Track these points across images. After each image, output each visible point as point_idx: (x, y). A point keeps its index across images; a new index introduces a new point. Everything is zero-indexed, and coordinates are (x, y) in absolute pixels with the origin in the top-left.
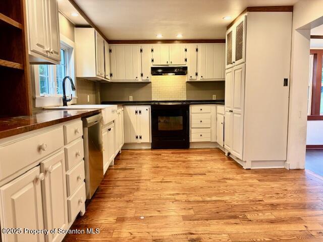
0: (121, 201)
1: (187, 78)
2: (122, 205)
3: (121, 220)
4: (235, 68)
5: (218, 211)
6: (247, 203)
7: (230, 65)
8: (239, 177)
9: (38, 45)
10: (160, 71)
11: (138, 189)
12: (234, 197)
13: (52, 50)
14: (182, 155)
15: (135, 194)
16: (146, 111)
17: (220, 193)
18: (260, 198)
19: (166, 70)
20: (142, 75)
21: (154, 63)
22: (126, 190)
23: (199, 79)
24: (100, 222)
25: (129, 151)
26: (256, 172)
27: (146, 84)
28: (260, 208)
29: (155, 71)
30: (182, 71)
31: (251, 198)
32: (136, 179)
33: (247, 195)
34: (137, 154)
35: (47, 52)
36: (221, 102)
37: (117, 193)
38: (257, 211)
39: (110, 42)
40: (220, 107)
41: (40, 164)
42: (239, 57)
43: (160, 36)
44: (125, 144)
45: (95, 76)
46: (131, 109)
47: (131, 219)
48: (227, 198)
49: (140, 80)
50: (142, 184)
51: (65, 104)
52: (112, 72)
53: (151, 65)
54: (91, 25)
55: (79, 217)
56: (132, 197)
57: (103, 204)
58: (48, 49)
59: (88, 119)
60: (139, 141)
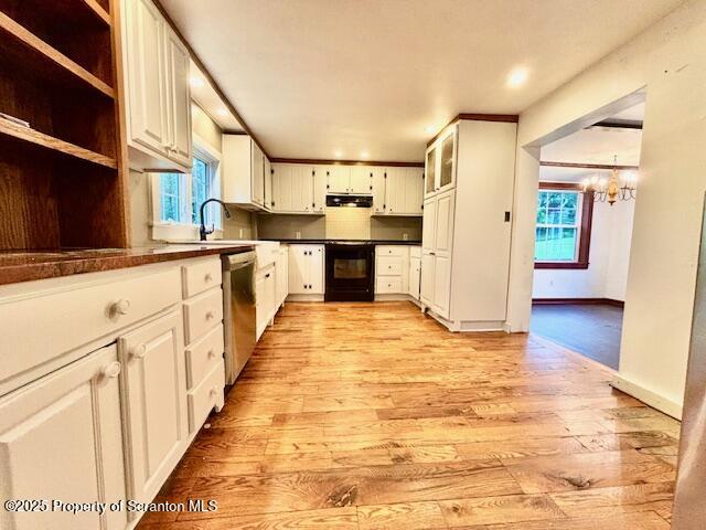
0: (282, 384)
1: (371, 211)
2: (284, 390)
3: (280, 420)
4: (439, 197)
5: (429, 401)
6: (469, 385)
7: (432, 194)
8: (446, 343)
10: (337, 200)
11: (307, 364)
12: (446, 377)
13: (174, 148)
15: (303, 371)
16: (318, 253)
17: (426, 370)
18: (484, 377)
19: (345, 200)
20: (314, 205)
21: (330, 190)
22: (291, 365)
23: (387, 213)
24: (246, 423)
25: (295, 304)
26: (468, 335)
27: (319, 217)
28: (489, 393)
29: (331, 201)
30: (365, 202)
31: (472, 379)
32: (306, 345)
33: (465, 373)
34: (305, 309)
35: (167, 148)
36: (418, 242)
37: (279, 370)
38: (487, 400)
40: (414, 249)
41: (116, 342)
42: (446, 179)
43: (339, 155)
44: (289, 295)
45: (249, 202)
46: (298, 249)
47: (297, 417)
48: (438, 378)
49: (311, 211)
50: (313, 355)
51: (203, 238)
52: (275, 201)
53: (327, 192)
54: (247, 131)
56: (298, 377)
57: (253, 389)
58: (168, 145)
59: (231, 257)
60: (308, 291)
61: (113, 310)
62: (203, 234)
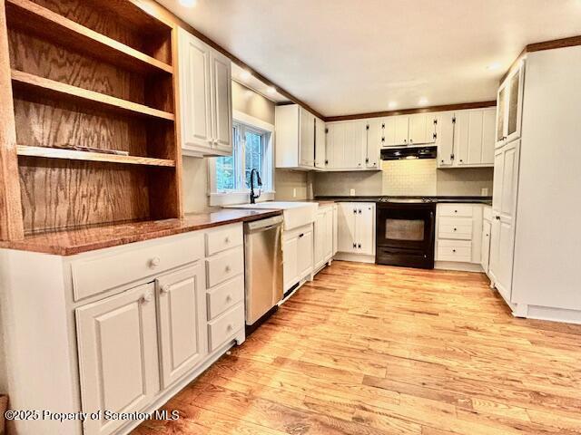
0: (294, 334)
1: (437, 163)
2: (293, 339)
3: (280, 361)
4: (505, 148)
5: (425, 382)
6: (487, 378)
7: (502, 143)
8: (495, 329)
9: (195, 136)
10: (397, 154)
11: (324, 321)
12: (467, 364)
13: (216, 141)
14: (417, 279)
15: (317, 328)
16: (369, 211)
17: (446, 352)
18: (518, 375)
19: (406, 152)
20: (367, 161)
21: (386, 143)
22: (309, 319)
23: (456, 164)
25: (343, 264)
26: (536, 325)
27: (374, 172)
28: (508, 393)
29: (388, 154)
30: (430, 153)
31: (498, 373)
32: (331, 305)
33: (494, 365)
35: (210, 143)
36: (487, 200)
37: (297, 322)
38: (499, 398)
39: (326, 119)
41: (154, 281)
42: (512, 130)
43: (392, 106)
44: (338, 253)
46: (348, 207)
47: (294, 363)
48: (453, 363)
49: (364, 167)
50: (334, 315)
51: (253, 202)
52: (328, 159)
53: (382, 146)
54: (292, 100)
55: (235, 346)
56: (311, 331)
57: (270, 333)
58: (211, 140)
60: (358, 250)
61: (151, 264)
62: (253, 198)
